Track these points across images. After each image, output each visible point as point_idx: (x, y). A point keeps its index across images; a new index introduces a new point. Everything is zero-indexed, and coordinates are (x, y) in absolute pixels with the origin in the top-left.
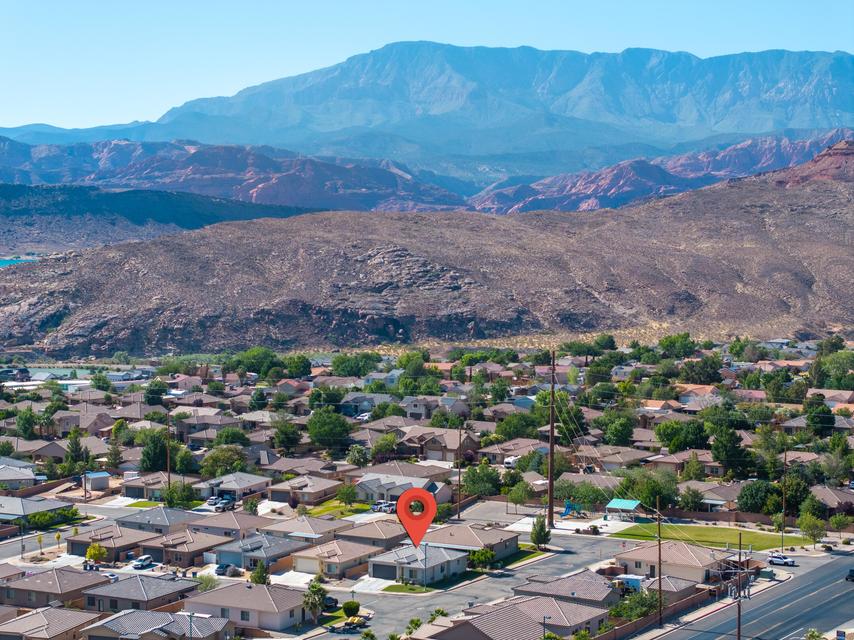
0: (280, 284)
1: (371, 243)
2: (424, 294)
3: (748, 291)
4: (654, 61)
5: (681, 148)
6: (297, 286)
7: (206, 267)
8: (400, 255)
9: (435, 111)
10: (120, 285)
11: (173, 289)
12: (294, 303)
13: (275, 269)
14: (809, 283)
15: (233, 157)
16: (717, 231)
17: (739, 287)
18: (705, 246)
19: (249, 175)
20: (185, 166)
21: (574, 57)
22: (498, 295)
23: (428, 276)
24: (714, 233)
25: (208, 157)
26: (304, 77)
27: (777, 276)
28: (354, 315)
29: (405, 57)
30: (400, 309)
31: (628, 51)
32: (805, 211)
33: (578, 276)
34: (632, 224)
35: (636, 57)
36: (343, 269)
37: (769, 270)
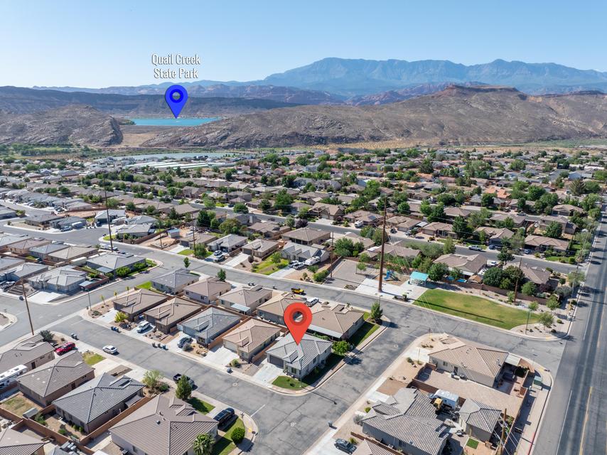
0: (290, 127)
1: (316, 115)
2: (331, 130)
3: (425, 129)
4: (396, 63)
5: (402, 87)
6: (295, 128)
7: (269, 122)
8: (324, 118)
9: (337, 77)
10: (244, 127)
11: (259, 128)
12: (294, 133)
13: (289, 122)
14: (443, 127)
15: (283, 90)
16: (416, 111)
17: (423, 128)
18: (412, 116)
19: (287, 95)
20: (269, 92)
21: (374, 62)
22: (352, 130)
23: (333, 125)
24: (415, 112)
25: (275, 90)
26: (302, 68)
27: (434, 125)
28: (311, 136)
29: (330, 62)
30: (324, 135)
31: (389, 60)
32: (441, 105)
33: (375, 124)
34: (391, 109)
35: (391, 62)
36: (308, 122)
37: (431, 123)
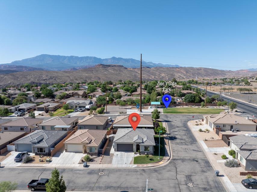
0: (29, 80)
1: (43, 74)
2: (51, 81)
3: (93, 79)
4: (74, 57)
5: (78, 67)
6: (32, 80)
7: (18, 77)
8: (47, 76)
9: (48, 62)
10: (3, 80)
11: (13, 80)
12: (32, 82)
13: (29, 77)
14: (100, 78)
15: (21, 67)
16: (88, 73)
17: (92, 79)
18: (86, 75)
19: (24, 69)
20: (14, 68)
21: (65, 57)
22: (61, 81)
23: (51, 78)
24: (87, 73)
25: (17, 67)
27: (96, 78)
28: (41, 83)
29: (43, 57)
30: (48, 82)
31: (71, 56)
32: (97, 71)
33: (71, 78)
34: (77, 72)
35: (72, 57)
36: (39, 77)
37: (95, 77)
